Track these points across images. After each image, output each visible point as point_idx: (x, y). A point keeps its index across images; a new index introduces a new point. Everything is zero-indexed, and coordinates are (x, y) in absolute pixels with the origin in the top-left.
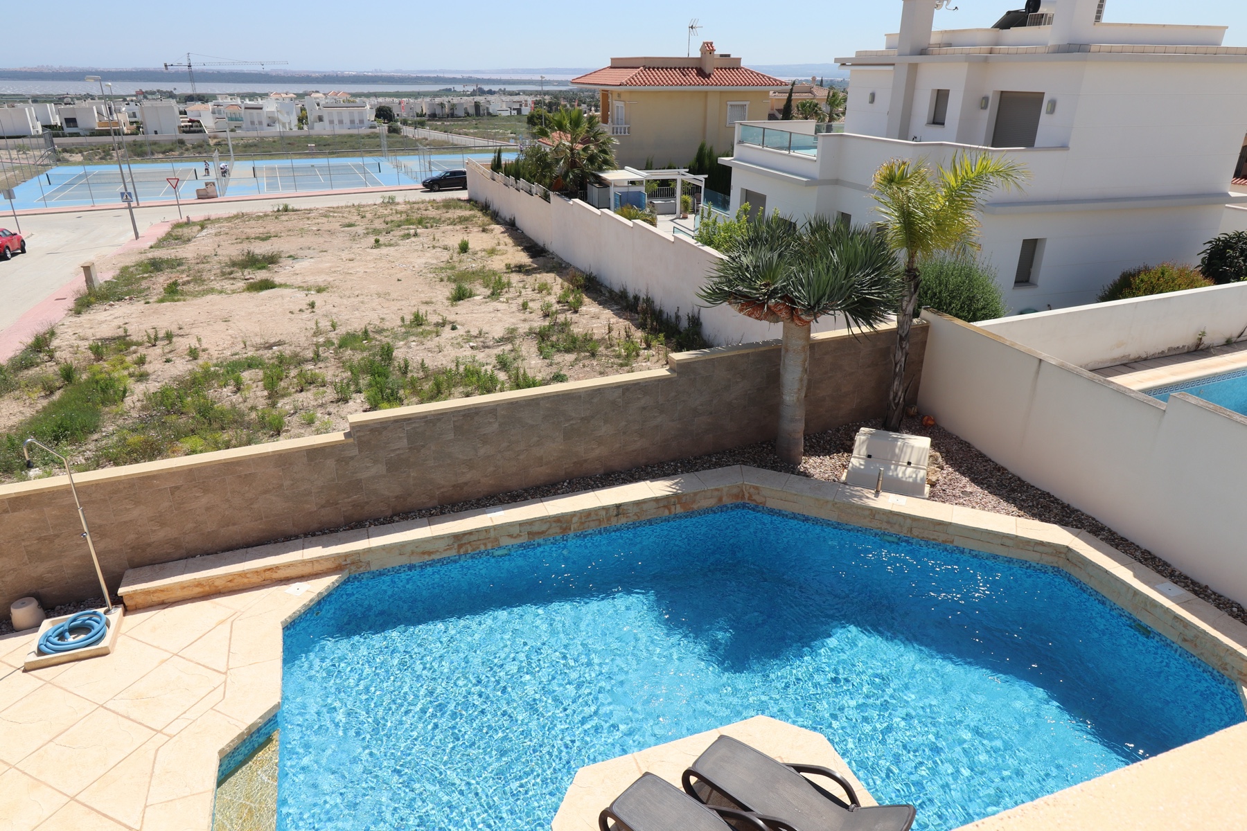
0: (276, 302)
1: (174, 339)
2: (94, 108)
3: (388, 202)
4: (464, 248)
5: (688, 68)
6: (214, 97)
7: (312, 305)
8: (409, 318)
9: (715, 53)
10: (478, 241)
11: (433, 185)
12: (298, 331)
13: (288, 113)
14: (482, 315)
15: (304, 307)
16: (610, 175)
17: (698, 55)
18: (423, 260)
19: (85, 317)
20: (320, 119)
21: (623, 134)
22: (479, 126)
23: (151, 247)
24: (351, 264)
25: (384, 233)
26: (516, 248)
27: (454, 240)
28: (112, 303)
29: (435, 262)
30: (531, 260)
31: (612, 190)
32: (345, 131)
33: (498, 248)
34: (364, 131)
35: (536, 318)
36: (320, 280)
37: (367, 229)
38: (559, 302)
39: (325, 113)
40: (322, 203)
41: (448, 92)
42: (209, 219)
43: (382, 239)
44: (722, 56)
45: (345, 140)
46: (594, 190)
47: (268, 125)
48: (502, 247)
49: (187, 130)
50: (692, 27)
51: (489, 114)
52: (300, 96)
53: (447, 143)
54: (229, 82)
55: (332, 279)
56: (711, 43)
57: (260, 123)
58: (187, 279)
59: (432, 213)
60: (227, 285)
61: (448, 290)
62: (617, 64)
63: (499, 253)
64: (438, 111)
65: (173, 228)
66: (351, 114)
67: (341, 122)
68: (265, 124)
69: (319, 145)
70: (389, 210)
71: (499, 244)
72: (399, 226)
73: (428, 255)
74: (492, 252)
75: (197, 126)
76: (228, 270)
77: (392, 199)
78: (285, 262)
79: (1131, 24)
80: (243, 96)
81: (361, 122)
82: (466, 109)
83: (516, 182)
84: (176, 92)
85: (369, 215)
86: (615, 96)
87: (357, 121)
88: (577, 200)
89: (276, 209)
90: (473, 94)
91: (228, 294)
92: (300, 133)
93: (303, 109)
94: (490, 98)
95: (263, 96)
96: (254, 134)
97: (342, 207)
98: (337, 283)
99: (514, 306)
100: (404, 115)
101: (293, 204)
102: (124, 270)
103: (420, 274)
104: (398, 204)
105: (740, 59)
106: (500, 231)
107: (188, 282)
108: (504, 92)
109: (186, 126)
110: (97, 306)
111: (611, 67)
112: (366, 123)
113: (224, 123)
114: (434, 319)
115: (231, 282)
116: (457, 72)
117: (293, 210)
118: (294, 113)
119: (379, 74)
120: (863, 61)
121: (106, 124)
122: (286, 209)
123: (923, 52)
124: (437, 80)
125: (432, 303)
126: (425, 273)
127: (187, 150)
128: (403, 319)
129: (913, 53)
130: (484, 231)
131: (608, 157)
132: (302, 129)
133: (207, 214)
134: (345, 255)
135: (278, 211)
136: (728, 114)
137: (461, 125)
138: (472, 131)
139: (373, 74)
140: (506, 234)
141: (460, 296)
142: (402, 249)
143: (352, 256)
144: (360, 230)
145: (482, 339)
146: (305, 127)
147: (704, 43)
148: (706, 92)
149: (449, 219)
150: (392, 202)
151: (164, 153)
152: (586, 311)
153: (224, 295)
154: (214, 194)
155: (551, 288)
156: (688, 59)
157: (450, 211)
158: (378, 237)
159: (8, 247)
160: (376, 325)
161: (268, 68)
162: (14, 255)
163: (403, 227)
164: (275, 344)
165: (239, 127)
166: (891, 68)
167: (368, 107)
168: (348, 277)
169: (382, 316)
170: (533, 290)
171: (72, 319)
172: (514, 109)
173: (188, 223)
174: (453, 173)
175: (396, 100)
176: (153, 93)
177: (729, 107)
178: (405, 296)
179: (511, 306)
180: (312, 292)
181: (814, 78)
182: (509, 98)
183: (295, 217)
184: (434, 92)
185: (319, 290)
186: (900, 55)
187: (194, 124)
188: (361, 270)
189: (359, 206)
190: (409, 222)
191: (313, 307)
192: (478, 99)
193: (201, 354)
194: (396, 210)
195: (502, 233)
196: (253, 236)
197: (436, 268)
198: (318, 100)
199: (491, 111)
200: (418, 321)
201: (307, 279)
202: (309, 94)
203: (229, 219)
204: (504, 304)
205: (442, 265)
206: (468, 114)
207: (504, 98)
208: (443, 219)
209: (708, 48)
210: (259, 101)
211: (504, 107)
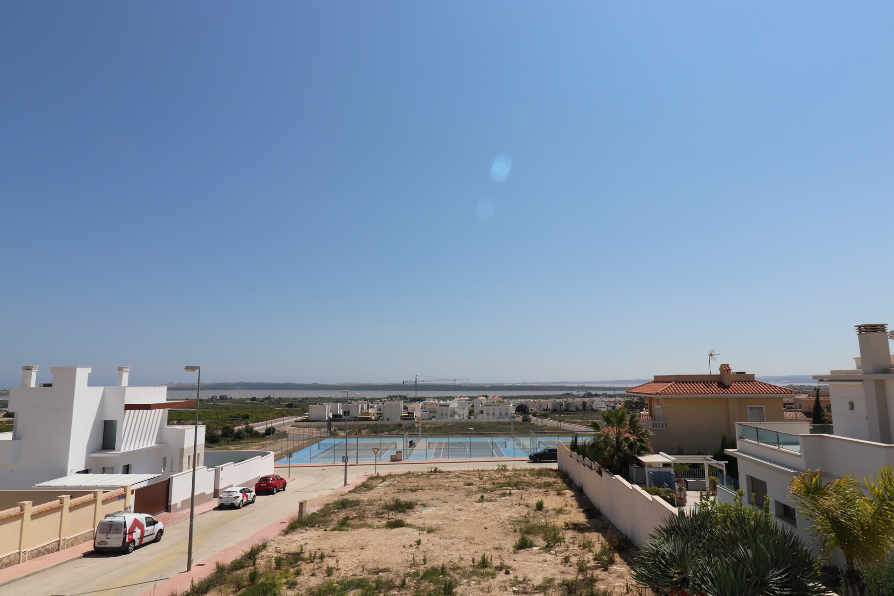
0: (399, 537)
1: (325, 559)
2: (360, 405)
3: (502, 469)
4: (540, 506)
5: (711, 382)
6: (420, 400)
7: (419, 542)
8: (479, 559)
9: (731, 371)
10: (551, 502)
11: (536, 458)
12: (401, 562)
13: (463, 409)
14: (533, 563)
15: (413, 543)
16: (646, 459)
17: (718, 373)
18: (508, 514)
19: (288, 536)
20: (482, 412)
21: (661, 428)
22: (585, 417)
23: (349, 492)
24: (459, 513)
25: (489, 492)
26: (578, 510)
27: (533, 501)
28: (307, 528)
29: (516, 516)
30: (587, 520)
31: (647, 470)
32: (495, 420)
33: (566, 508)
34: (507, 420)
35: (572, 572)
36: (433, 523)
37: (480, 487)
38: (595, 559)
39: (485, 409)
40: (458, 468)
41: (568, 395)
42: (391, 475)
43: (486, 496)
44: (738, 373)
45: (494, 425)
46: (634, 468)
47: (451, 416)
48: (568, 508)
49: (404, 418)
50: (711, 355)
51: (592, 409)
52: (472, 398)
53: (558, 428)
54: (438, 390)
55: (442, 523)
56: (728, 365)
57: (446, 414)
58: (356, 515)
59: (527, 479)
60: (376, 522)
61: (515, 539)
62: (659, 380)
63: (565, 513)
64: (558, 408)
65: (368, 480)
66: (501, 409)
67: (494, 414)
68: (449, 415)
69: (478, 428)
70: (500, 475)
71: (566, 506)
72: (501, 487)
73: (514, 510)
74: (560, 511)
75: (411, 416)
76: (381, 511)
77: (505, 467)
78: (418, 508)
80: (439, 398)
81: (506, 414)
82: (577, 406)
83: (584, 460)
84: (408, 396)
85: (485, 478)
86: (655, 401)
87: (504, 414)
88: (618, 477)
89: (430, 471)
90: (584, 397)
91: (373, 528)
92: (469, 420)
93: (473, 406)
94: (595, 399)
95: (451, 399)
96: (443, 421)
97: (470, 471)
98: (444, 527)
99: (560, 559)
100: (535, 409)
101: (441, 468)
102: (327, 505)
103: (502, 524)
104: (508, 470)
105: (754, 375)
106: (570, 495)
107: (355, 518)
108: (606, 395)
109: (406, 416)
110: (299, 530)
111: (654, 382)
112: (509, 415)
113: (427, 415)
114: (496, 563)
115: (379, 520)
116: (575, 383)
117: (440, 472)
118: (467, 408)
119: (525, 385)
120: (837, 377)
121: (364, 414)
122: (436, 471)
123: (886, 371)
124: (561, 388)
125: (501, 549)
126: (507, 524)
127: (402, 430)
128: (473, 561)
129: (877, 372)
130: (559, 494)
131: (644, 445)
132: (470, 418)
133: (390, 471)
134: (457, 506)
135: (431, 471)
136: (748, 414)
137: (572, 417)
138: (578, 421)
139: (521, 385)
140: (574, 498)
141: (523, 545)
142: (497, 504)
143: (462, 507)
144: (474, 488)
145: (524, 585)
146: (472, 417)
147: (722, 365)
148: (727, 399)
149: (537, 484)
150: (504, 469)
151: (389, 431)
152: (615, 570)
153: (371, 529)
154: (400, 459)
155: (593, 546)
156: (710, 376)
157: (541, 477)
158: (483, 494)
159: (276, 487)
160: (454, 563)
161: (458, 383)
162: (278, 491)
163: (503, 488)
164: (382, 571)
165: (434, 417)
166: (860, 383)
167: (512, 405)
168: (453, 523)
169: (462, 556)
170: (579, 547)
171: (280, 537)
172: (610, 407)
173: (377, 477)
174: (551, 450)
175: (532, 401)
176: (396, 397)
177: (748, 408)
178: (485, 541)
179: (558, 558)
180: (424, 532)
182: (607, 399)
183: (440, 476)
184: (559, 395)
185: (430, 531)
186: (865, 373)
187: (410, 415)
188: (463, 518)
189: (482, 471)
190: (509, 484)
191: (419, 544)
192: (587, 400)
193: (335, 571)
194: (504, 475)
195: (572, 496)
196: (408, 488)
197: (515, 521)
198: (481, 401)
199: (594, 408)
200: (484, 563)
201: (426, 522)
202: (477, 397)
203: (400, 476)
204: (553, 556)
205: (521, 519)
206: (578, 410)
207: (604, 399)
208: (533, 483)
209: (725, 368)
210: (448, 402)
211: (604, 405)
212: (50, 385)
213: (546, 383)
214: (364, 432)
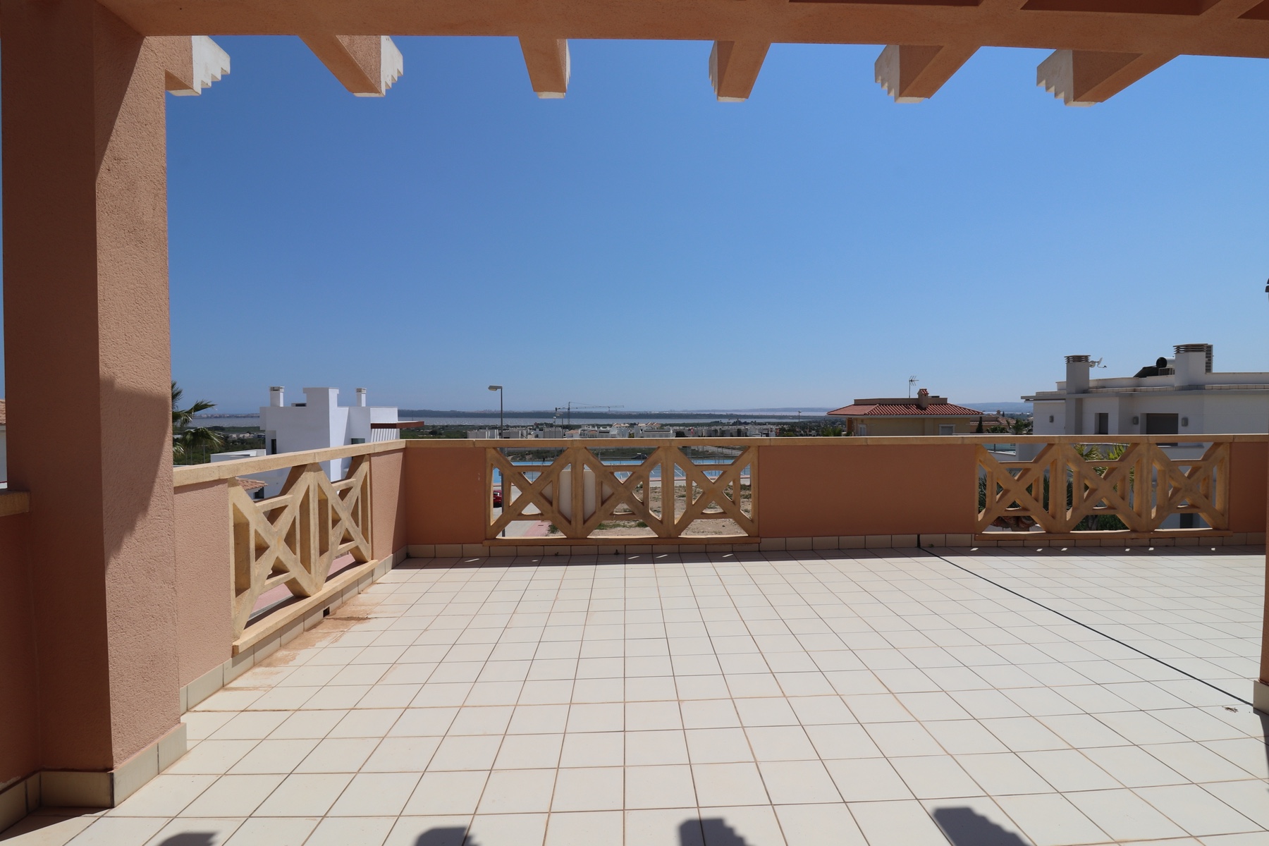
5: (910, 405)
6: (578, 427)
9: (928, 395)
13: (623, 435)
17: (917, 397)
41: (717, 423)
44: (933, 397)
50: (912, 381)
52: (632, 425)
56: (926, 390)
62: (858, 403)
79: (1234, 373)
86: (859, 421)
90: (734, 424)
93: (633, 433)
94: (747, 427)
95: (611, 426)
105: (946, 399)
108: (755, 424)
111: (855, 405)
116: (723, 411)
118: (627, 435)
120: (1041, 398)
123: (1086, 391)
129: (1078, 392)
136: (940, 432)
147: (920, 390)
148: (924, 419)
149: (743, 495)
156: (909, 399)
161: (612, 410)
166: (1064, 401)
167: (670, 432)
172: (764, 434)
175: (686, 428)
177: (941, 427)
181: (999, 412)
186: (1068, 394)
192: (739, 427)
198: (642, 428)
199: (748, 435)
202: (637, 424)
209: (923, 393)
210: (608, 428)
211: (757, 432)
212: (303, 405)
213: (694, 411)
214: (527, 457)
